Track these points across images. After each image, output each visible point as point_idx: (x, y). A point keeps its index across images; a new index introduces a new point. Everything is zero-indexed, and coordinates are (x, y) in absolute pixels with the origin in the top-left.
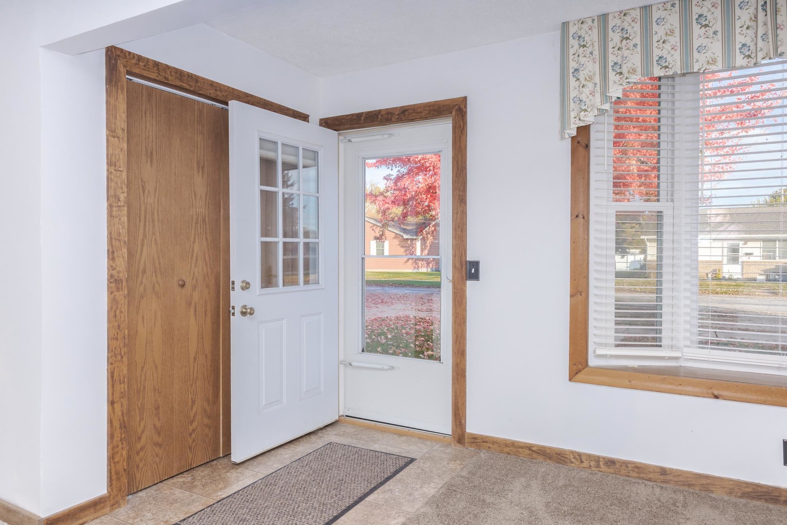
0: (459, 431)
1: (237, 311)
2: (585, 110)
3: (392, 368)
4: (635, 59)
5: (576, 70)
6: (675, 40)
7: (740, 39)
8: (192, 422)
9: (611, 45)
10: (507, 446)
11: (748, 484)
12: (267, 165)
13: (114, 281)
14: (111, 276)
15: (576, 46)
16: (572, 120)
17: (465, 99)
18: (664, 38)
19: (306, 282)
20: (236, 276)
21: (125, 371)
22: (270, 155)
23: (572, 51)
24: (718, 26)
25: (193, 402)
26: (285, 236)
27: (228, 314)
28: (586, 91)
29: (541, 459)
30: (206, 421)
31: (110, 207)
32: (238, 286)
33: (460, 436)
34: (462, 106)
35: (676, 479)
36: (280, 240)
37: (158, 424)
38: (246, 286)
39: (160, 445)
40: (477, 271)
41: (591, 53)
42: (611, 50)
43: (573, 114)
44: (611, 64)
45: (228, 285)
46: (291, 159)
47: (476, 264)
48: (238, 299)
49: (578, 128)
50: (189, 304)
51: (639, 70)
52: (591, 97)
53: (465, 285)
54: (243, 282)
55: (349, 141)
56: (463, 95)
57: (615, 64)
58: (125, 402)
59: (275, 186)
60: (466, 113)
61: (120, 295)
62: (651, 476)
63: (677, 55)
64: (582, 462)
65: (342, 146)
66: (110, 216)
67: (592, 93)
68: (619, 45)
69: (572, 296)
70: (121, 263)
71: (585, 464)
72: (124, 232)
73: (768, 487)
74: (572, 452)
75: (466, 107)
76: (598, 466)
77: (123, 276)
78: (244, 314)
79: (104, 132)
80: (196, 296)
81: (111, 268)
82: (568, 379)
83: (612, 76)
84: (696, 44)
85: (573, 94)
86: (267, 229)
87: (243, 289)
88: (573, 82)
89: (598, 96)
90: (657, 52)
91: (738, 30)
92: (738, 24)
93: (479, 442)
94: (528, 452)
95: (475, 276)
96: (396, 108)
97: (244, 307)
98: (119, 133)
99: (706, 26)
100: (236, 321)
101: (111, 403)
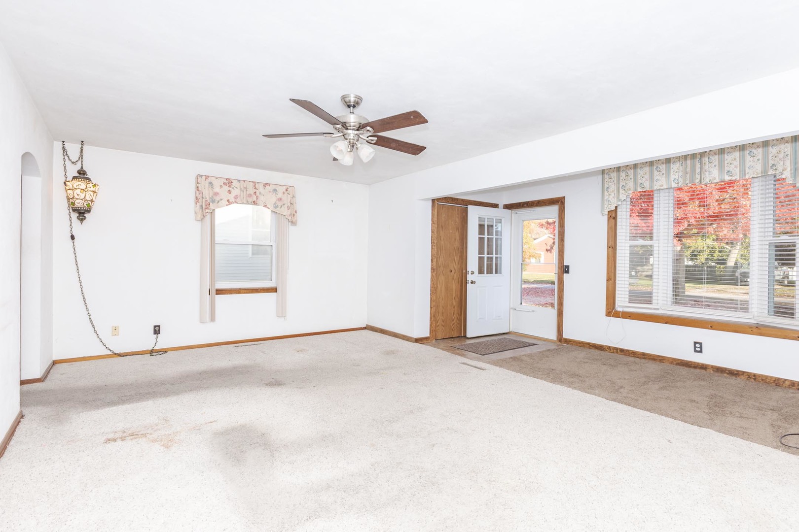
0: (560, 337)
1: (470, 282)
2: (611, 205)
3: (533, 311)
4: (631, 184)
5: (607, 188)
6: (647, 176)
7: (673, 177)
8: (453, 321)
9: (621, 178)
10: (579, 343)
11: (679, 360)
12: (481, 227)
13: (432, 269)
14: (432, 268)
15: (608, 179)
16: (605, 208)
17: (564, 197)
18: (643, 176)
19: (496, 272)
20: (469, 269)
21: (435, 298)
22: (482, 223)
23: (606, 180)
24: (664, 172)
25: (454, 314)
26: (488, 254)
27: (466, 283)
28: (611, 196)
29: (593, 348)
30: (458, 321)
31: (432, 246)
32: (470, 273)
33: (561, 339)
34: (563, 201)
35: (649, 357)
36: (486, 256)
37: (443, 319)
38: (473, 273)
39: (444, 326)
40: (568, 269)
41: (614, 181)
42: (621, 180)
43: (605, 206)
44: (621, 186)
45: (467, 272)
46: (490, 224)
47: (568, 267)
48: (470, 277)
49: (609, 212)
50: (453, 279)
51: (632, 189)
52: (613, 199)
53: (563, 275)
54: (472, 271)
55: (516, 213)
56: (563, 196)
57: (623, 186)
58: (435, 308)
59: (484, 235)
60: (564, 203)
61: (434, 274)
62: (639, 356)
63: (648, 183)
64: (611, 350)
65: (513, 215)
66: (432, 248)
67: (614, 197)
68: (624, 178)
69: (607, 280)
70: (435, 264)
71: (612, 351)
72: (435, 253)
73: (687, 361)
74: (607, 346)
75: (564, 201)
76: (617, 352)
77: (435, 268)
78: (472, 283)
79: (430, 222)
80: (455, 276)
81: (432, 265)
82: (605, 315)
83: (621, 191)
84: (655, 178)
85: (606, 198)
86: (481, 251)
87: (472, 274)
88: (606, 193)
89: (616, 198)
90: (640, 182)
91: (672, 173)
92: (672, 171)
93: (567, 341)
94: (588, 346)
95: (567, 272)
96: (535, 201)
97: (472, 281)
98: (435, 222)
99: (660, 171)
100: (469, 286)
101: (431, 308)
